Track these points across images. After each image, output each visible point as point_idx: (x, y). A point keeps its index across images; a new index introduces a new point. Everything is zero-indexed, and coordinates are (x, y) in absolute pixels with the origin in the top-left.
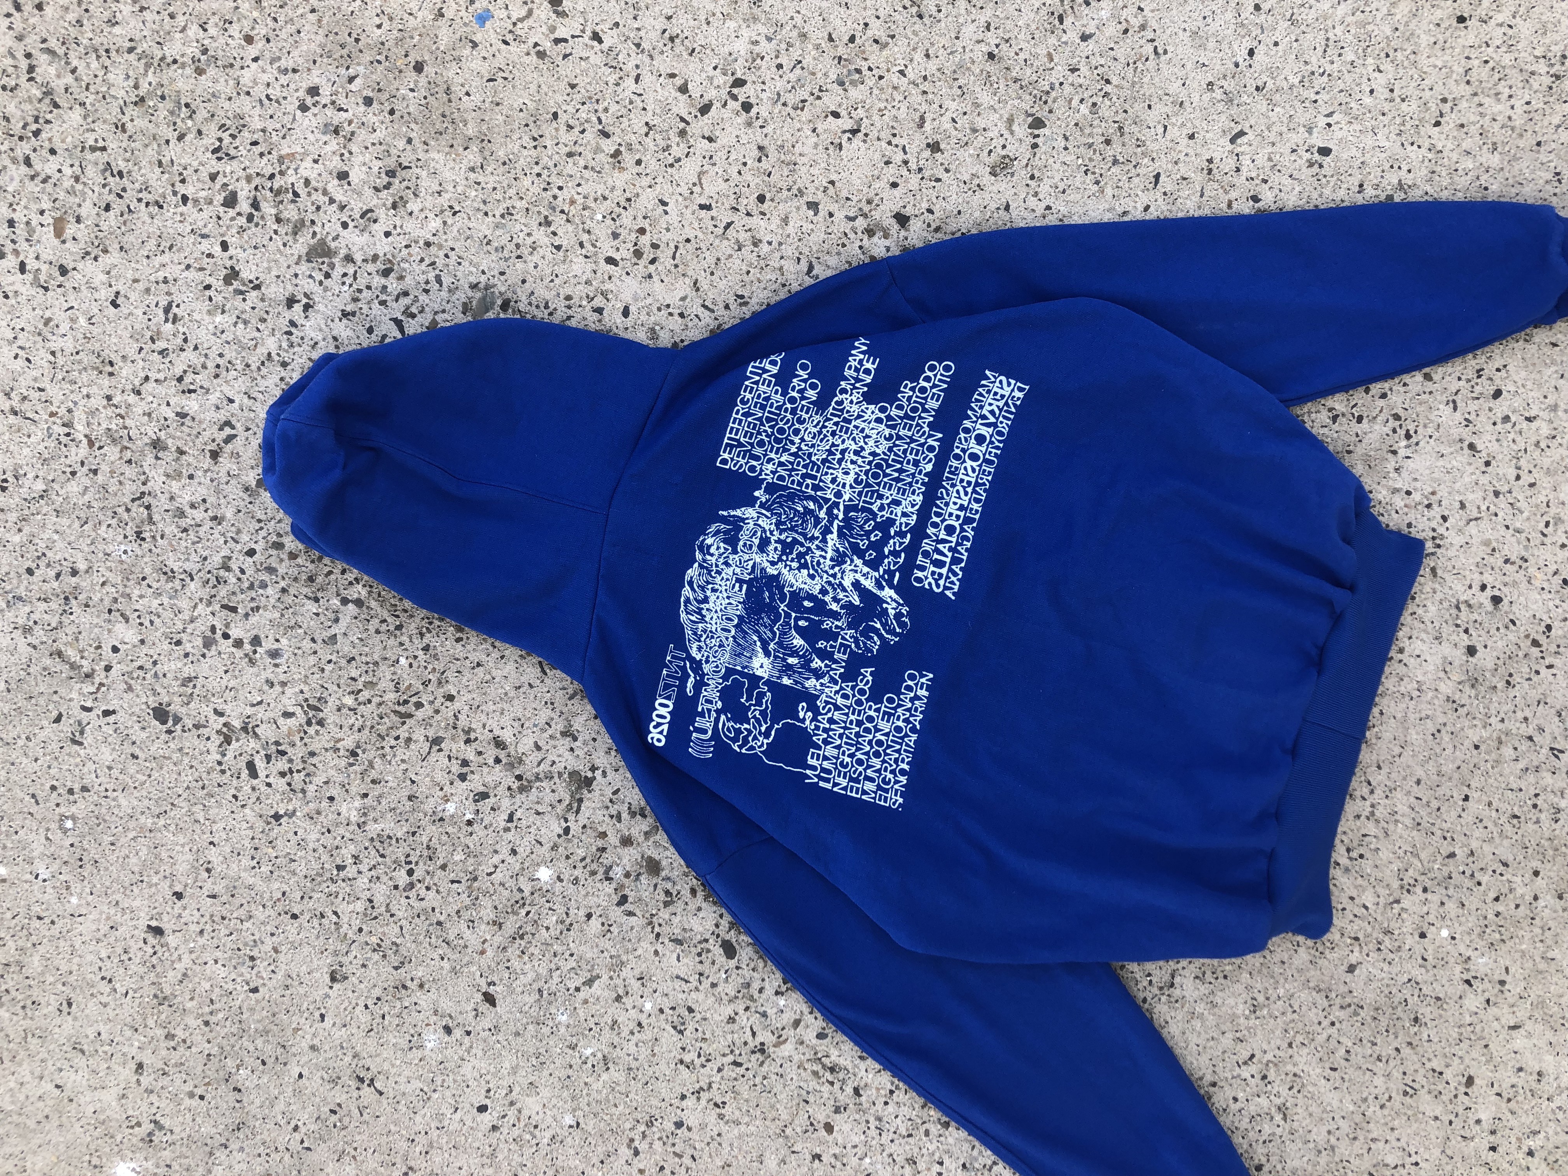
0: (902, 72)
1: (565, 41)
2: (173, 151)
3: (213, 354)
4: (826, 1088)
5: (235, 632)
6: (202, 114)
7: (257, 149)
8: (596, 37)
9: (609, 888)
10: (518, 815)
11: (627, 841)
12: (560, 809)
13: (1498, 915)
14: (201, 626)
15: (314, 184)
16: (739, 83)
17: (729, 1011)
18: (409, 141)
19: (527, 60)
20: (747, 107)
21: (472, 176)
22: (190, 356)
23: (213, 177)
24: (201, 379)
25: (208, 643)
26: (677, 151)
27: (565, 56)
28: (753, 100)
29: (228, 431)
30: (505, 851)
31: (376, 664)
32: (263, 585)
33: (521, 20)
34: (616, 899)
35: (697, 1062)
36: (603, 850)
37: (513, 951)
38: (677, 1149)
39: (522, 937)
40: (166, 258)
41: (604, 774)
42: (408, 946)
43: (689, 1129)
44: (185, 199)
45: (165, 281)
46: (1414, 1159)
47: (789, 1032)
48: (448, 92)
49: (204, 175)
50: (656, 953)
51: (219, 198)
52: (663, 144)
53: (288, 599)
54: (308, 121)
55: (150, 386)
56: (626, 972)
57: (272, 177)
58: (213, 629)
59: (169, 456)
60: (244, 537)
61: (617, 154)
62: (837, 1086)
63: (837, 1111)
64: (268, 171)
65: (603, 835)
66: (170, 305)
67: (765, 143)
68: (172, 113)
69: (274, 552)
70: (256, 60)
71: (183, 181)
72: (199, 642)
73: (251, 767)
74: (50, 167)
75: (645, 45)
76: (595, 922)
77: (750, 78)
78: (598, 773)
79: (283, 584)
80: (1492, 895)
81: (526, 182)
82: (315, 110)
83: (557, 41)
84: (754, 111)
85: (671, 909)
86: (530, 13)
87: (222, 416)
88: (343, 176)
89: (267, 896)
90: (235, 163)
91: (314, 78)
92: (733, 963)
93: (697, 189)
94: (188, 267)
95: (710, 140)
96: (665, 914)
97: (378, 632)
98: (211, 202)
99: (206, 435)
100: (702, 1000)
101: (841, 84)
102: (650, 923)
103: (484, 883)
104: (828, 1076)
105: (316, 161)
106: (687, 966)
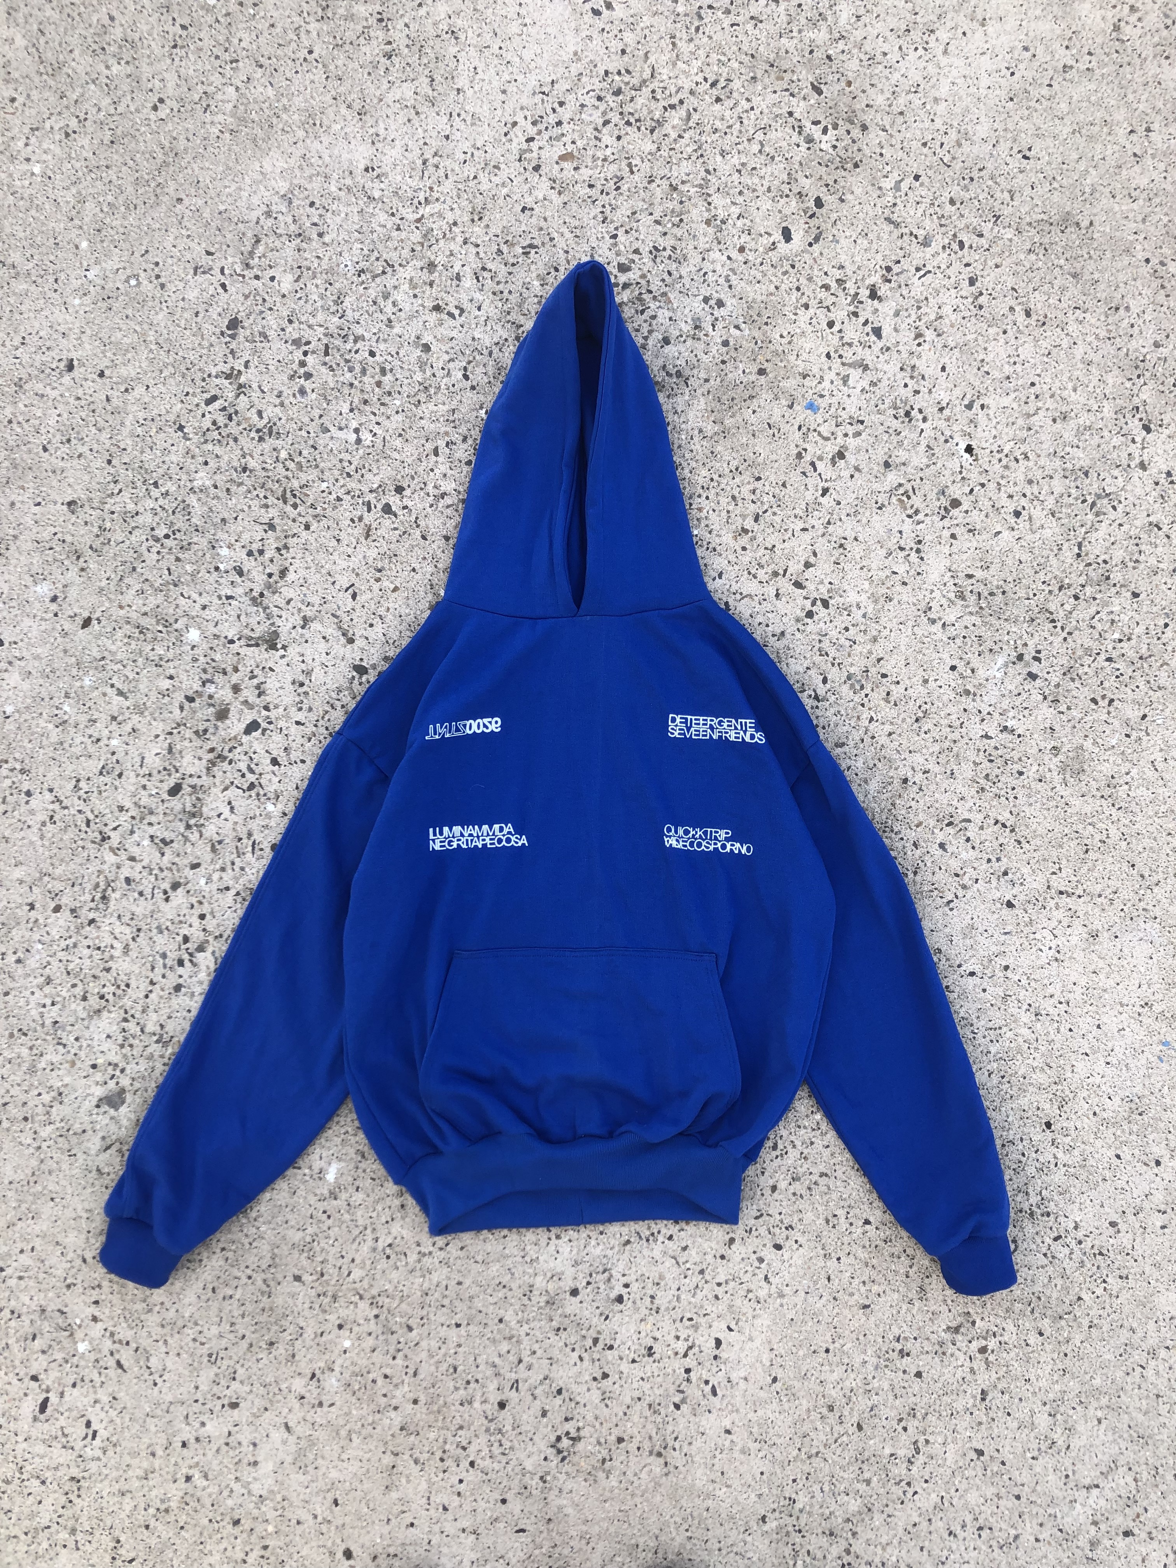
0: (872, 719)
1: (815, 470)
2: (646, 220)
3: (510, 286)
4: (88, 897)
5: (310, 359)
6: (678, 232)
7: (666, 276)
8: (825, 491)
9: (197, 686)
10: (233, 602)
11: (236, 689)
12: (247, 632)
13: (374, 1381)
14: (307, 334)
15: (654, 322)
16: (825, 604)
17: (127, 804)
18: (707, 380)
19: (793, 446)
20: (810, 614)
21: (696, 432)
22: (503, 270)
23: (636, 251)
24: (489, 284)
25: (297, 342)
26: (761, 574)
27: (804, 473)
28: (816, 617)
29: (457, 312)
30: (204, 600)
31: (317, 466)
32: (351, 370)
33: (820, 434)
34: (190, 693)
35: (81, 792)
36: (225, 673)
37: (128, 629)
38: (9, 799)
39: (141, 632)
40: (568, 235)
41: (283, 657)
42: (110, 551)
43: (27, 803)
44: (615, 237)
45: (552, 239)
46: (159, 1381)
47: (124, 856)
48: (751, 397)
49: (636, 245)
50: (157, 736)
51: (623, 260)
52: (763, 562)
53: (346, 390)
54: (697, 305)
55: (474, 250)
56: (136, 718)
57: (650, 292)
58: (308, 343)
59: (425, 276)
60: (382, 346)
61: (746, 531)
62: (93, 905)
63: (73, 911)
64: (653, 288)
65: (236, 670)
66: (536, 247)
67: (788, 636)
68: (673, 211)
69: (378, 370)
70: (729, 258)
71: (627, 232)
72: (296, 336)
73: (214, 398)
74: (607, 139)
75: (831, 528)
76: (167, 684)
77: (832, 610)
78: (282, 652)
79: (356, 383)
80: (388, 1371)
81: (704, 472)
82: (707, 308)
83: (813, 464)
84: (809, 621)
85: (194, 737)
86: (827, 439)
87: (466, 305)
88: (666, 341)
89: (119, 437)
90: (651, 264)
91: (730, 302)
92: (165, 796)
93: (738, 597)
94: (567, 252)
95: (777, 595)
96: (188, 734)
97: (341, 461)
98: (618, 254)
99: (449, 298)
100: (131, 781)
101: (849, 678)
102: (179, 725)
103: (174, 592)
104: (98, 896)
105: (671, 319)
106: (154, 762)
